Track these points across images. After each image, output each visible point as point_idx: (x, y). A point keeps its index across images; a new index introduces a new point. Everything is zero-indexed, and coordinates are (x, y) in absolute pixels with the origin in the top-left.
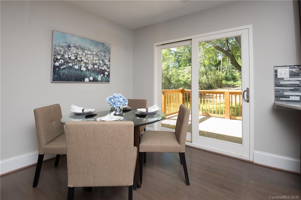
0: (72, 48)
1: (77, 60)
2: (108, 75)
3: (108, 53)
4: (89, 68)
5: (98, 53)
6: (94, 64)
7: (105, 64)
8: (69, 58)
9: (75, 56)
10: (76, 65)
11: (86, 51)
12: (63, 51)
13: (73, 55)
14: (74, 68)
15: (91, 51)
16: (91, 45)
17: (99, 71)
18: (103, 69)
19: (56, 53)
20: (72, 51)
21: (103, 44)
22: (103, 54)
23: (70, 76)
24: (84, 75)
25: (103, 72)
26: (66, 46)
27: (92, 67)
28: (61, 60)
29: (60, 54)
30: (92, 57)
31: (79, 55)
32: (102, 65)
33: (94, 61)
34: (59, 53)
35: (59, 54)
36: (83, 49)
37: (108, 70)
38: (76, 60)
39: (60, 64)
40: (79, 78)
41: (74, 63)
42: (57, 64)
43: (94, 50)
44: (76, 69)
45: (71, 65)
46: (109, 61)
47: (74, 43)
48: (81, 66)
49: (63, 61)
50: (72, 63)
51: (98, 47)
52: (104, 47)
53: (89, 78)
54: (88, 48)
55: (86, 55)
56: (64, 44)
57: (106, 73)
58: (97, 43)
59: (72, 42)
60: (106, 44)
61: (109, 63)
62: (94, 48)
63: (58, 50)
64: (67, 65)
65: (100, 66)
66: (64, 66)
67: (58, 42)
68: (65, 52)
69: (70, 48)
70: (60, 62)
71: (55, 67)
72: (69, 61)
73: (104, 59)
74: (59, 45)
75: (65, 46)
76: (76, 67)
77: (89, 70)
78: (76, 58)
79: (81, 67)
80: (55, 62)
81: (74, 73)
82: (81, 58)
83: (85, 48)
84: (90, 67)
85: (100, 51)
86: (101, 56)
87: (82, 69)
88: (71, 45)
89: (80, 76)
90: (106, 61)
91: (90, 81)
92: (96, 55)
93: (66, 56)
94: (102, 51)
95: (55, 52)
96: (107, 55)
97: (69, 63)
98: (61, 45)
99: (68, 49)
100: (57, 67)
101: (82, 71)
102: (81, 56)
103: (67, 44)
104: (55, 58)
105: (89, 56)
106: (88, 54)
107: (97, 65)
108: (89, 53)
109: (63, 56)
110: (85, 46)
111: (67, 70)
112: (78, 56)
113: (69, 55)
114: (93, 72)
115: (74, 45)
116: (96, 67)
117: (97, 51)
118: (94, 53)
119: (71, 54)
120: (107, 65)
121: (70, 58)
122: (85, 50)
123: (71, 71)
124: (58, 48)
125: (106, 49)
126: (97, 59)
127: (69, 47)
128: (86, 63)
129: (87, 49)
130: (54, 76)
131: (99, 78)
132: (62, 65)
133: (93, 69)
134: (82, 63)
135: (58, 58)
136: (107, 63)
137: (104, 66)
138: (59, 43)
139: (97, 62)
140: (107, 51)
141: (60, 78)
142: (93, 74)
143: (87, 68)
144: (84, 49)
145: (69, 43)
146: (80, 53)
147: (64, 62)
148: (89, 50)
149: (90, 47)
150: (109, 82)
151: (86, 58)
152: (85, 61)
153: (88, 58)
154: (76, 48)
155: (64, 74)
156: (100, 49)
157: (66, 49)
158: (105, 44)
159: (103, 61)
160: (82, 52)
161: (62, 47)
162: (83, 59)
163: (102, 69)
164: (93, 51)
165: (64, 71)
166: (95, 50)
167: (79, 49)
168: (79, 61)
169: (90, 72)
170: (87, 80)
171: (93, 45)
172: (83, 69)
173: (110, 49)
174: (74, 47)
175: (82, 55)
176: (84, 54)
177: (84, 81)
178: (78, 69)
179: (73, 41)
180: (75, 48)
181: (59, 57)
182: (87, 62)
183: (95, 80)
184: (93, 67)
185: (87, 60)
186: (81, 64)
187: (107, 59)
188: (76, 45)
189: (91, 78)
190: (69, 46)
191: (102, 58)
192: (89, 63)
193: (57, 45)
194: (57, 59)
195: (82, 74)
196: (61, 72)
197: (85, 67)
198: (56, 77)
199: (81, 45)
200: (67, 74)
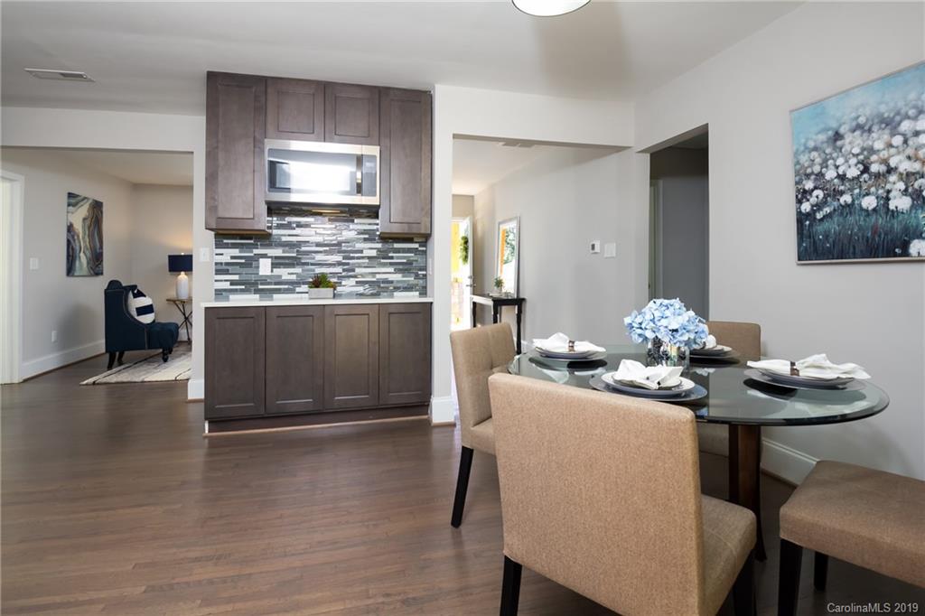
0: (848, 138)
1: (870, 174)
8: (838, 176)
9: (859, 163)
10: (868, 194)
11: (906, 126)
12: (818, 160)
13: (853, 161)
14: (862, 209)
19: (801, 175)
20: (847, 148)
23: (846, 242)
24: (906, 229)
26: (828, 140)
28: (816, 193)
29: (812, 173)
31: (878, 152)
34: (809, 171)
35: (808, 176)
36: (890, 124)
38: (866, 176)
39: (813, 206)
40: (884, 242)
41: (857, 191)
42: (806, 207)
44: (867, 211)
45: (850, 200)
47: (854, 115)
48: (889, 192)
49: (821, 195)
50: (852, 189)
54: (915, 107)
55: (905, 142)
56: (822, 137)
59: (845, 118)
63: (806, 165)
64: (836, 203)
66: (827, 210)
67: (803, 141)
68: (824, 164)
69: (839, 143)
70: (813, 200)
71: (801, 218)
72: (842, 188)
74: (806, 148)
75: (822, 143)
76: (869, 202)
78: (866, 170)
79: (888, 199)
80: (799, 202)
81: (861, 228)
82: (885, 162)
83: (898, 113)
87: (892, 206)
88: (842, 131)
89: (886, 234)
93: (830, 174)
95: (797, 173)
97: (842, 193)
98: (811, 144)
99: (835, 148)
100: (808, 215)
101: (894, 214)
102: (884, 154)
103: (831, 133)
104: (798, 191)
106: (916, 134)
108: (921, 125)
109: (820, 175)
110: (901, 104)
111: (836, 219)
112: (874, 158)
113: (837, 167)
115: (854, 124)
119: (847, 161)
121: (842, 177)
122: (899, 124)
123: (851, 219)
124: (804, 159)
127: (836, 140)
128: (909, 177)
129: (912, 112)
130: (799, 245)
132: (819, 206)
134: (893, 178)
135: (807, 188)
138: (807, 139)
141: (816, 250)
143: (917, 195)
144: (898, 118)
145: (834, 125)
146: (878, 145)
147: (825, 197)
148: (920, 112)
151: (910, 151)
152: (906, 166)
153: (917, 149)
154: (864, 132)
155: (827, 236)
157: (828, 151)
160: (886, 137)
161: (815, 149)
162: (893, 163)
165: (826, 225)
167: (875, 128)
168: (878, 175)
170: (918, 247)
172: (901, 203)
174: (854, 131)
175: (890, 146)
176: (898, 140)
177: (905, 253)
178: (874, 210)
179: (843, 114)
180: (858, 133)
181: (809, 185)
182: (915, 167)
185: (917, 159)
186: (888, 187)
188: (862, 120)
190: (837, 137)
193: (802, 148)
194: (805, 192)
195: (897, 226)
196: (820, 228)
197: (905, 192)
198: (806, 248)
199: (883, 108)
200: (838, 234)
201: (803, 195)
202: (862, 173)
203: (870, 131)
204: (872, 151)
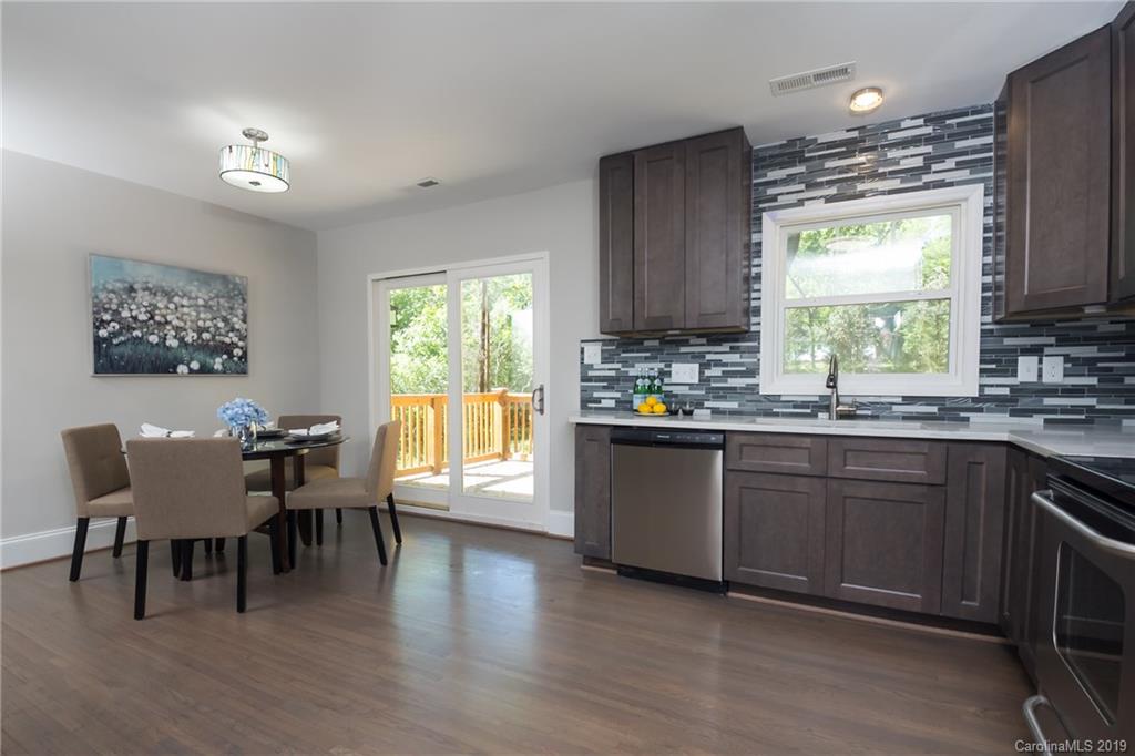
0: (140, 294)
1: (155, 321)
2: (244, 356)
3: (240, 301)
4: (188, 339)
5: (211, 303)
6: (200, 331)
7: (233, 330)
8: (132, 317)
9: (147, 312)
10: (153, 333)
11: (176, 299)
12: (115, 301)
13: (143, 310)
14: (148, 342)
15: (190, 298)
16: (191, 282)
17: (215, 347)
18: (227, 340)
19: (99, 307)
20: (138, 300)
21: (224, 279)
22: (226, 304)
23: (137, 361)
24: (176, 358)
25: (227, 349)
26: (124, 289)
27: (195, 338)
28: (112, 324)
29: (110, 309)
30: (194, 313)
31: (160, 309)
32: (222, 331)
33: (201, 323)
34: (107, 306)
35: (106, 310)
36: (169, 295)
37: (241, 344)
38: (151, 322)
39: (109, 334)
40: (163, 365)
41: (145, 330)
42: (103, 333)
43: (200, 295)
44: (151, 344)
45: (140, 335)
46: (244, 321)
47: (144, 280)
48: (166, 335)
49: (117, 327)
50: (141, 328)
51: (210, 285)
52: (227, 286)
53: (188, 365)
54: (182, 291)
55: (176, 308)
56: (119, 286)
57: (237, 352)
58: (206, 278)
59: (138, 279)
60: (234, 277)
61: (244, 326)
62: (199, 291)
63: (105, 301)
64: (129, 335)
65: (220, 335)
66: (122, 338)
67: (102, 281)
68: (121, 304)
69: (133, 294)
70: (110, 329)
71: (98, 341)
72: (134, 325)
73: (229, 317)
74: (106, 289)
75: (120, 289)
76: (153, 339)
77: (186, 344)
78: (152, 318)
79: (165, 339)
80: (98, 328)
81: (147, 354)
82: (164, 316)
84: (190, 337)
85: (217, 296)
86: (219, 310)
87: (168, 343)
88: (136, 286)
89: (164, 360)
90: (235, 320)
91: (191, 371)
92: (204, 306)
93: (125, 314)
94: (223, 297)
95: (95, 305)
96: (236, 306)
97: (134, 329)
98: (110, 287)
99: (129, 296)
100: (105, 340)
101: (169, 348)
102: (164, 312)
103: (127, 285)
104: (96, 319)
105: (186, 310)
106: (183, 306)
107: (208, 332)
108: (185, 302)
109: (116, 312)
110: (174, 286)
111: (129, 346)
112: (157, 312)
113: (131, 310)
114: (198, 349)
115: (144, 286)
116: (206, 336)
117: (207, 297)
118: (201, 302)
119: (139, 308)
120: (238, 330)
121: (135, 319)
122: (173, 297)
123: (141, 347)
124: (102, 296)
125: (233, 289)
126: (209, 316)
127: (130, 291)
128: (177, 329)
129: (180, 293)
130: (96, 361)
131: (218, 364)
132: (115, 334)
133: (200, 341)
134: (168, 327)
135: (104, 318)
136: (237, 327)
137: (231, 334)
138: (106, 282)
139: (208, 324)
140: (237, 295)
141: (112, 366)
142: (201, 356)
143: (182, 340)
144: (172, 293)
145: (130, 280)
146: (160, 305)
147: (121, 329)
148: (185, 295)
149: (189, 288)
150: (245, 373)
151: (178, 314)
152: (175, 322)
153: (183, 314)
154: (151, 293)
155: (121, 357)
156: (215, 291)
157: (124, 297)
158: (231, 278)
159: (225, 320)
160: (165, 302)
161: (113, 292)
162: (169, 318)
163: (223, 342)
164: (197, 298)
165: (121, 349)
166: (202, 296)
167: (159, 294)
168: (159, 323)
169: (191, 350)
170: (182, 369)
171: (196, 283)
172: (172, 342)
173: (245, 288)
174: (144, 290)
175: (168, 308)
176: (172, 306)
177: (175, 372)
178: (157, 344)
179: (141, 275)
180: (147, 293)
181: (107, 317)
182: (182, 324)
183: (205, 370)
184: (198, 338)
185: (182, 320)
186: (166, 332)
187: (237, 316)
188: (150, 285)
189: (195, 365)
190: (131, 289)
191: (224, 314)
192: (187, 327)
193: (101, 287)
194: (102, 321)
195: (170, 355)
196: (115, 351)
197: (175, 337)
198: (102, 365)
199: (164, 284)
200: (130, 357)
201: (101, 324)
202: (149, 319)
203: (155, 294)
204: (156, 307)
